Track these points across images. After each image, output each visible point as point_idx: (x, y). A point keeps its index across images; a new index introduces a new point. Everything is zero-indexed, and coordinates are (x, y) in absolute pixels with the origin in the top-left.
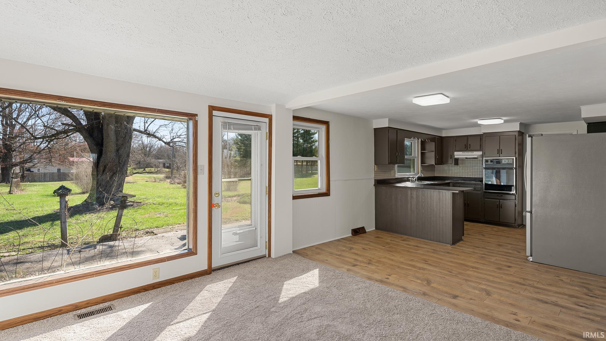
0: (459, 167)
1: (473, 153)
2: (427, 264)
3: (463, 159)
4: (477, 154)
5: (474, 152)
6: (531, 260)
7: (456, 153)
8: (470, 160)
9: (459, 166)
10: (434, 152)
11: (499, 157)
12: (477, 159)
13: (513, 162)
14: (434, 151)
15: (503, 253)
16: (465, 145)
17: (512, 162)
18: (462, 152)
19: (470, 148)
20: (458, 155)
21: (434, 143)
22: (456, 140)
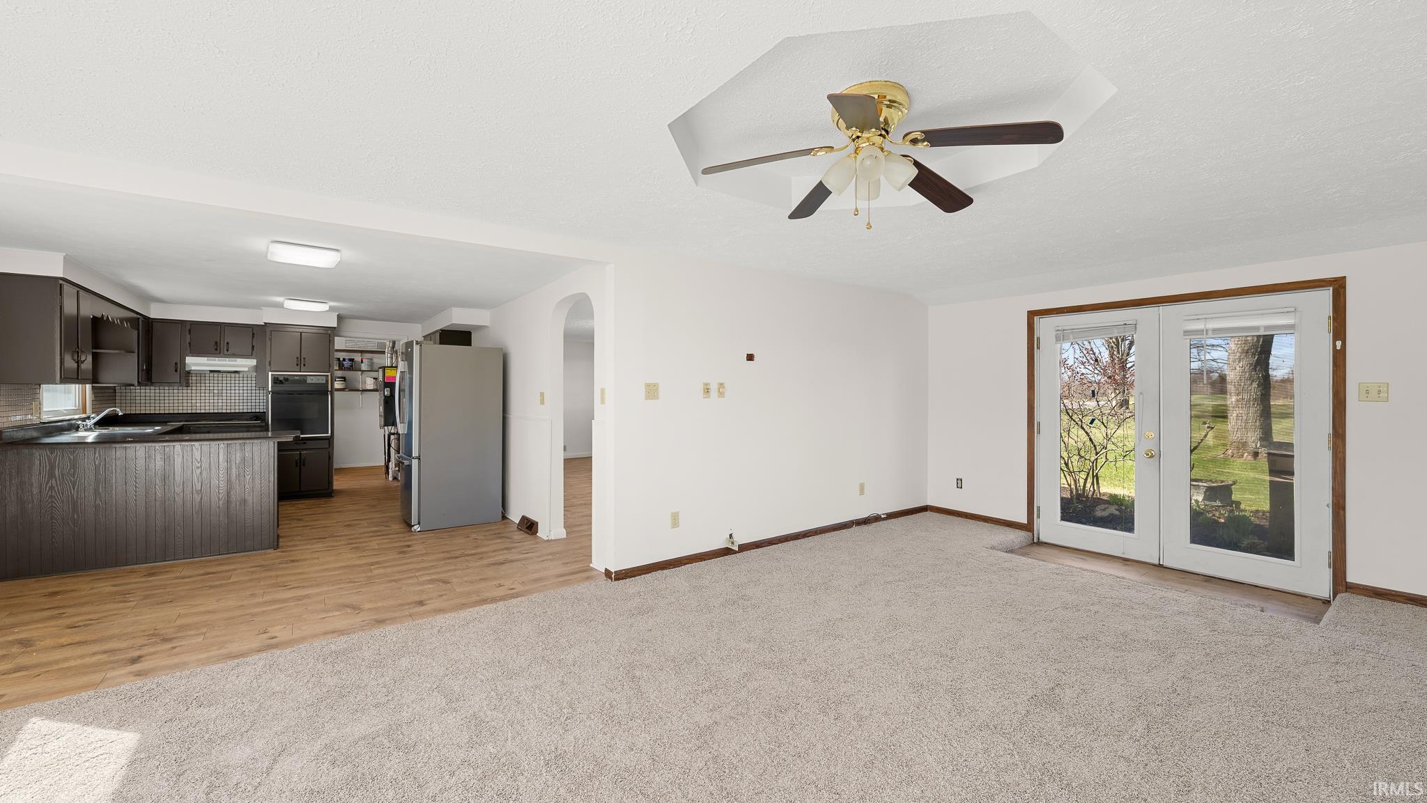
0: (189, 391)
1: (236, 361)
2: (291, 588)
3: (201, 374)
4: (245, 364)
5: (239, 360)
6: (419, 529)
7: (189, 360)
8: (225, 375)
9: (190, 388)
10: (136, 354)
11: (300, 372)
12: (237, 375)
13: (327, 381)
14: (134, 352)
15: (371, 534)
16: (216, 343)
17: (324, 382)
18: (206, 358)
19: (228, 351)
20: (195, 363)
21: (137, 331)
22: (190, 330)
